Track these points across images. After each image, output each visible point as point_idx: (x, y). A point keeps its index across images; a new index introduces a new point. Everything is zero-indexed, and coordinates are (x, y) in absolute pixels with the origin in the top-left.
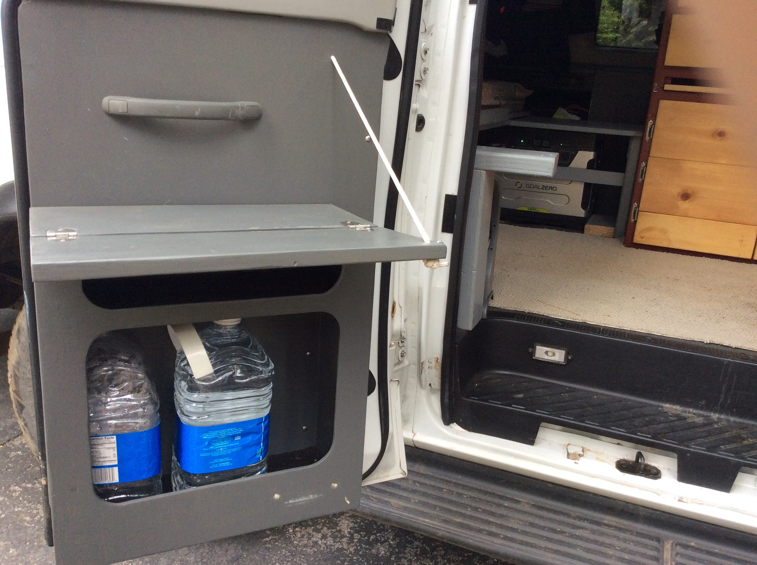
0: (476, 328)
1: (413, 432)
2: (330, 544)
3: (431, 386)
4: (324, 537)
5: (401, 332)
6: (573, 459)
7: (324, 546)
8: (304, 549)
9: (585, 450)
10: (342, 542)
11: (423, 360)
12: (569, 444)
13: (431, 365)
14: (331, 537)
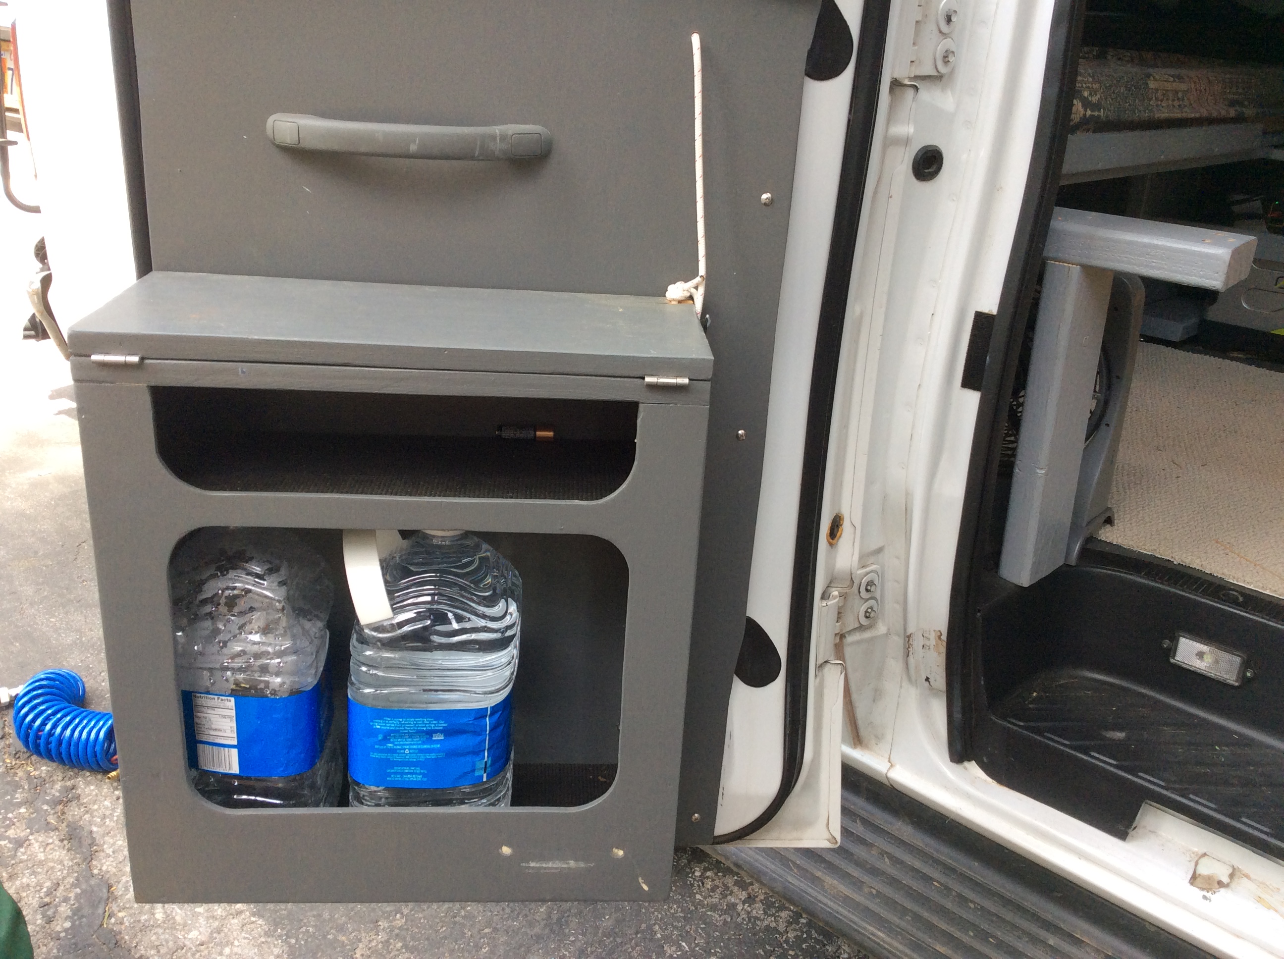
0: (1039, 586)
1: (889, 761)
2: (757, 915)
3: (929, 682)
4: (751, 899)
5: (851, 574)
6: (1202, 889)
7: (744, 916)
8: (709, 913)
9: (1237, 874)
10: (779, 916)
11: (910, 630)
12: (1205, 855)
13: (928, 643)
14: (763, 904)
